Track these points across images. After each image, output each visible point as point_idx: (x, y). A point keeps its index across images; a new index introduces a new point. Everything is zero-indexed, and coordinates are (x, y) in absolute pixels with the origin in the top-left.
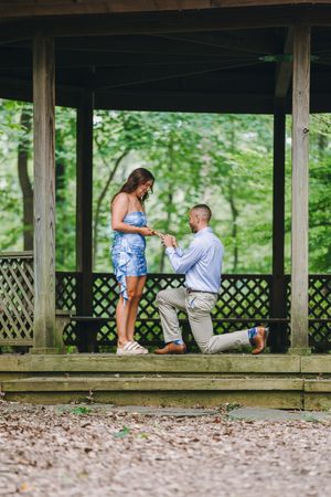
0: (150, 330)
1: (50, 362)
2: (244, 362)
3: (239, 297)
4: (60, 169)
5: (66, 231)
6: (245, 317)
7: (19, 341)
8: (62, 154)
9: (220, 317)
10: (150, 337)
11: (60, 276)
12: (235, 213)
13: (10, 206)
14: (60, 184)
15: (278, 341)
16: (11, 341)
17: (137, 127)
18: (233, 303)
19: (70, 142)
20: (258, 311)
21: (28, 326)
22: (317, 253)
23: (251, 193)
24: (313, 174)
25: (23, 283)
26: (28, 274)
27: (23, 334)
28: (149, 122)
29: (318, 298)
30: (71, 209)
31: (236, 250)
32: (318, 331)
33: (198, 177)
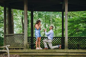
0: (42, 46)
1: (27, 51)
2: (57, 51)
3: (57, 41)
4: (28, 21)
5: (29, 31)
6: (58, 44)
7: (22, 47)
8: (28, 19)
9: (54, 44)
10: (42, 47)
11: (28, 37)
12: (56, 28)
13: (20, 27)
14: (28, 23)
15: (63, 47)
16: (20, 47)
17: (40, 14)
18: (56, 42)
19: (30, 17)
20: (60, 43)
21: (23, 45)
22: (69, 34)
23: (58, 25)
24: (68, 21)
25: (23, 38)
26: (23, 37)
27: (22, 46)
28: (42, 14)
29: (69, 41)
30: (30, 27)
31: (56, 33)
32: (69, 46)
33: (50, 22)
